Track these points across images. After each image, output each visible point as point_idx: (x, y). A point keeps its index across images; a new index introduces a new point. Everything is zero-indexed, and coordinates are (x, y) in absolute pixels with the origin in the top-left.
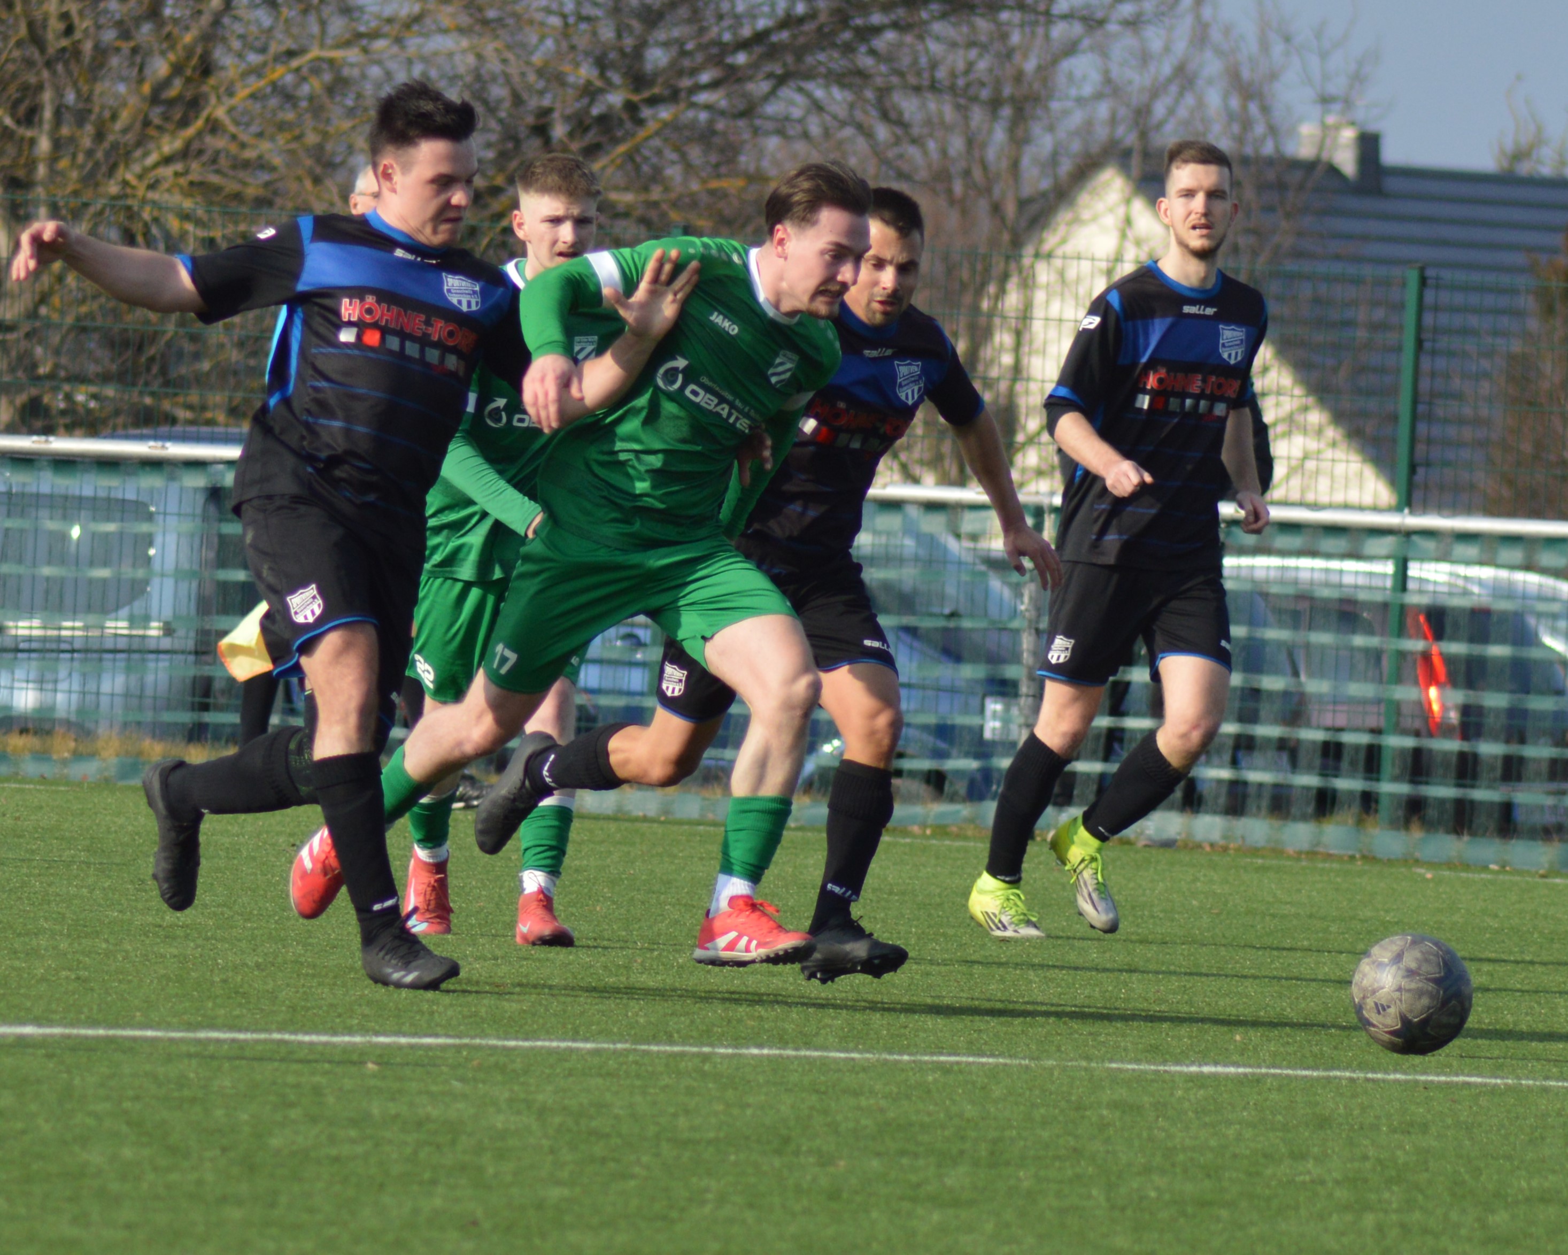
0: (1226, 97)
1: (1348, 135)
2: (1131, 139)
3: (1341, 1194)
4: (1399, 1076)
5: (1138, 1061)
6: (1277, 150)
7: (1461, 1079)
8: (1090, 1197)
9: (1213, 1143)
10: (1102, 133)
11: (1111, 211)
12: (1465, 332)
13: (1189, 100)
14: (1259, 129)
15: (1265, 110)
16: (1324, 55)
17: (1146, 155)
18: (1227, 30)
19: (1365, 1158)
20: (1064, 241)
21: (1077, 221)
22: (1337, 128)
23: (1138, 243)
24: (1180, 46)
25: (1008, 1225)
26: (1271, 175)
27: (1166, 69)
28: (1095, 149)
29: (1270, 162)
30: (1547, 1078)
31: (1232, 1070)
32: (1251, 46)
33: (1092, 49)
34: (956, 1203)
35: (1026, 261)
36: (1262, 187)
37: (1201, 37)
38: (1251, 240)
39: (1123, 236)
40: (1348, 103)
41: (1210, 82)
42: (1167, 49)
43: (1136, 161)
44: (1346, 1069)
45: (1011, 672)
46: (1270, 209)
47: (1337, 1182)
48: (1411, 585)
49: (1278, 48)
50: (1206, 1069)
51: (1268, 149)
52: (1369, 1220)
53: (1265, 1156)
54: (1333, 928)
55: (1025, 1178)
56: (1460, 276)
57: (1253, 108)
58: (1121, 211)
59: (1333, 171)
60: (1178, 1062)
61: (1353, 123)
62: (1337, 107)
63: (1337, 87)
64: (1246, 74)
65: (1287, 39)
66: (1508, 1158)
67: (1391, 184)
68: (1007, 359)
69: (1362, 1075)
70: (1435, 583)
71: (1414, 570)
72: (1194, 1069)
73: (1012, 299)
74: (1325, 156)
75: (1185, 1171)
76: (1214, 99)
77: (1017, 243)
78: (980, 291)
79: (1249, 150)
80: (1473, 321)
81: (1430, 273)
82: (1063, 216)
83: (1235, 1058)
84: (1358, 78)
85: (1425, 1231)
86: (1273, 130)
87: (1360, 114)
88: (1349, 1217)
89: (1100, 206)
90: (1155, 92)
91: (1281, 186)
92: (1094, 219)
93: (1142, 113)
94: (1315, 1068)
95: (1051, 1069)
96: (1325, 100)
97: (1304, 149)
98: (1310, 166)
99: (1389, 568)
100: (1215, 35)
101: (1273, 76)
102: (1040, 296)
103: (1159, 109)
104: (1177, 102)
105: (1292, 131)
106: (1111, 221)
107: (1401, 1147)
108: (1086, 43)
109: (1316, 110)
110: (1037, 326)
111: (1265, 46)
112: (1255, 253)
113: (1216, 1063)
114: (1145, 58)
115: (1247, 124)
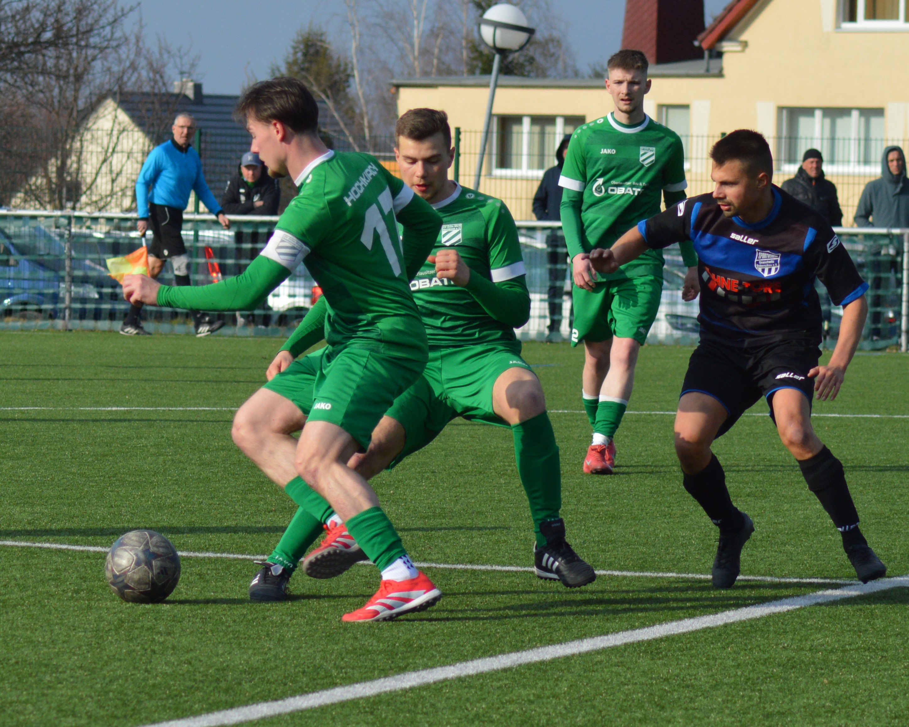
0: (148, 73)
1: (190, 85)
2: (116, 88)
3: (152, 450)
4: (181, 409)
5: (91, 407)
6: (166, 90)
7: (202, 408)
8: (65, 455)
9: (110, 434)
10: (107, 87)
11: (110, 113)
12: (231, 151)
13: (136, 75)
14: (160, 84)
15: (162, 77)
16: (181, 58)
17: (121, 94)
18: (148, 51)
19: (163, 437)
20: (94, 123)
21: (98, 118)
22: (186, 82)
23: (119, 124)
24: (132, 56)
25: (35, 466)
26: (164, 99)
27: (128, 64)
28: (104, 92)
29: (164, 95)
30: (232, 407)
31: (123, 409)
32: (157, 55)
33: (101, 58)
34: (18, 459)
35: (81, 131)
36: (161, 104)
37: (138, 53)
38: (158, 122)
39: (114, 122)
40: (190, 74)
41: (143, 68)
42: (128, 57)
43: (118, 96)
44: (163, 406)
45: (62, 273)
46: (165, 111)
47: (152, 446)
48: (200, 238)
49: (166, 56)
50: (114, 409)
51: (163, 91)
52: (161, 458)
53: (128, 438)
54: (169, 358)
55: (44, 449)
56: (213, 131)
57: (158, 77)
58: (113, 113)
59: (186, 97)
60: (104, 407)
61: (192, 81)
62: (186, 75)
63: (185, 69)
64: (155, 65)
65: (169, 52)
66: (212, 435)
67: (206, 101)
68: (75, 166)
69: (167, 409)
70: (208, 237)
71: (201, 233)
72: (109, 409)
73: (77, 145)
74: (183, 92)
75: (99, 445)
76: (144, 73)
77: (78, 126)
78: (65, 142)
79: (156, 91)
80: (234, 147)
81: (203, 131)
82: (94, 115)
83: (125, 404)
84: (193, 66)
85: (180, 462)
86: (164, 84)
87: (194, 77)
88: (154, 458)
89: (106, 112)
90: (124, 72)
91: (168, 103)
92: (104, 116)
93: (120, 79)
94: (152, 407)
95: (60, 410)
96: (182, 73)
97: (176, 90)
98: (178, 96)
99: (192, 233)
100: (144, 52)
101: (164, 66)
102: (85, 144)
103: (125, 79)
104: (131, 75)
105: (172, 84)
106: (110, 117)
107: (176, 433)
108: (99, 56)
109: (179, 77)
110: (84, 154)
111: (161, 55)
112: (159, 126)
113: (118, 407)
114: (120, 61)
115: (156, 82)
